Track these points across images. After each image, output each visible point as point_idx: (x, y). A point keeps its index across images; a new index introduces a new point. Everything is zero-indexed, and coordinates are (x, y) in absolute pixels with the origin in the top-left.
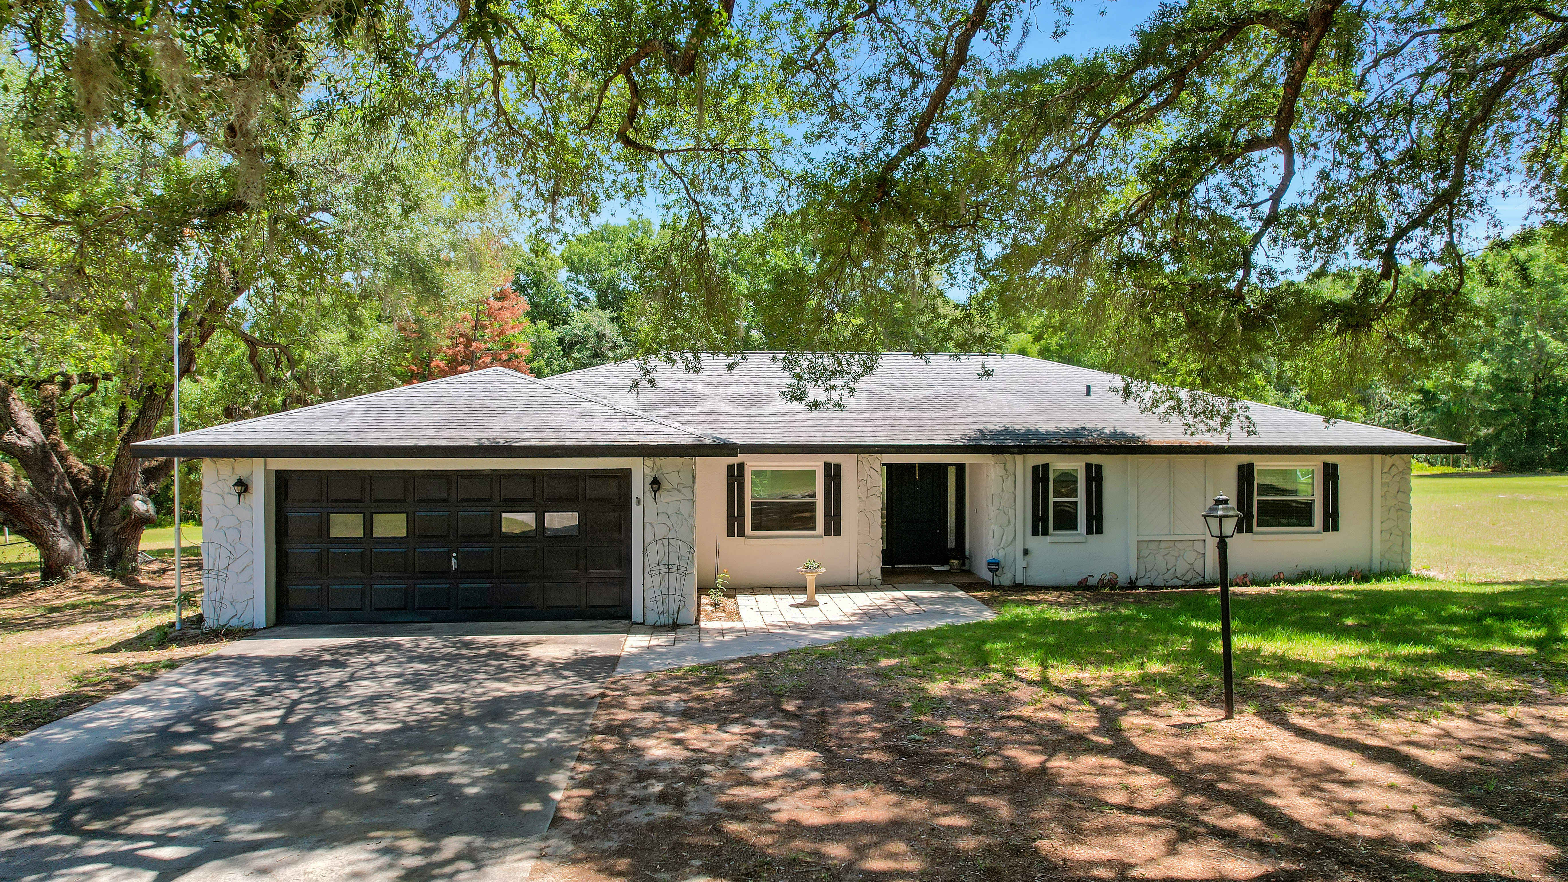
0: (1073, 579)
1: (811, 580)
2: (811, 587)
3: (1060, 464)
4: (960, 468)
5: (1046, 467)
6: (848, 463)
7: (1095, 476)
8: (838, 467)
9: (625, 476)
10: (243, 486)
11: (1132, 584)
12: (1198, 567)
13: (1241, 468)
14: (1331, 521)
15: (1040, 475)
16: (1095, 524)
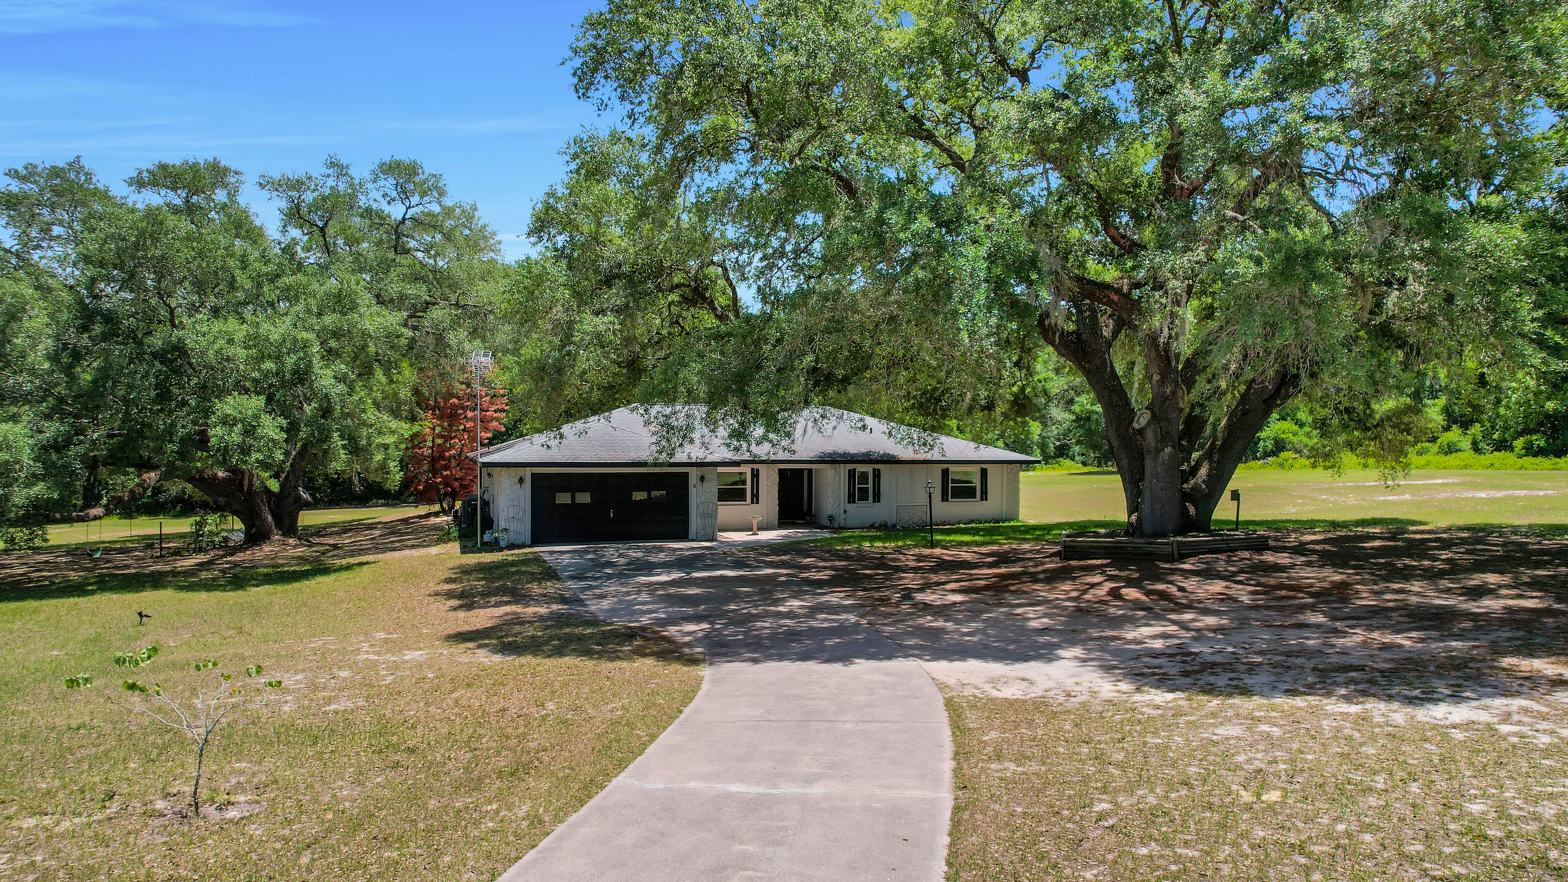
0: (868, 524)
1: (755, 523)
2: (755, 528)
3: (861, 468)
4: (810, 471)
5: (854, 470)
6: (763, 469)
7: (877, 474)
8: (758, 470)
9: (686, 475)
10: (521, 480)
11: (894, 526)
12: (924, 519)
13: (943, 470)
14: (984, 496)
15: (852, 474)
16: (877, 498)
